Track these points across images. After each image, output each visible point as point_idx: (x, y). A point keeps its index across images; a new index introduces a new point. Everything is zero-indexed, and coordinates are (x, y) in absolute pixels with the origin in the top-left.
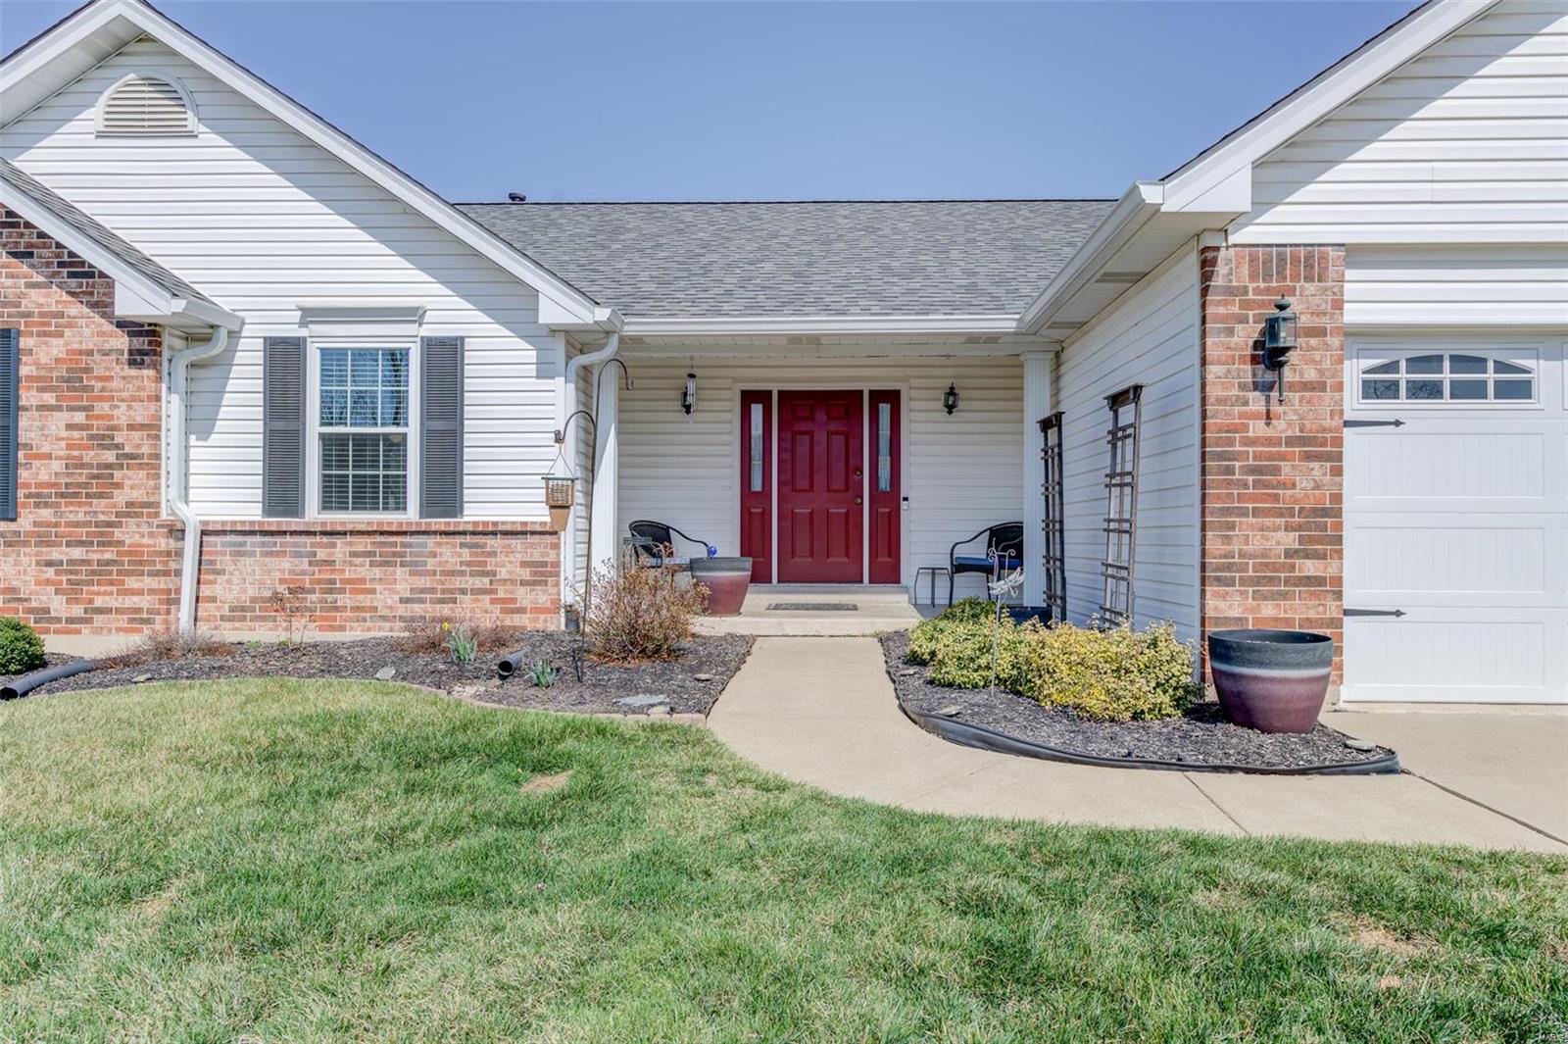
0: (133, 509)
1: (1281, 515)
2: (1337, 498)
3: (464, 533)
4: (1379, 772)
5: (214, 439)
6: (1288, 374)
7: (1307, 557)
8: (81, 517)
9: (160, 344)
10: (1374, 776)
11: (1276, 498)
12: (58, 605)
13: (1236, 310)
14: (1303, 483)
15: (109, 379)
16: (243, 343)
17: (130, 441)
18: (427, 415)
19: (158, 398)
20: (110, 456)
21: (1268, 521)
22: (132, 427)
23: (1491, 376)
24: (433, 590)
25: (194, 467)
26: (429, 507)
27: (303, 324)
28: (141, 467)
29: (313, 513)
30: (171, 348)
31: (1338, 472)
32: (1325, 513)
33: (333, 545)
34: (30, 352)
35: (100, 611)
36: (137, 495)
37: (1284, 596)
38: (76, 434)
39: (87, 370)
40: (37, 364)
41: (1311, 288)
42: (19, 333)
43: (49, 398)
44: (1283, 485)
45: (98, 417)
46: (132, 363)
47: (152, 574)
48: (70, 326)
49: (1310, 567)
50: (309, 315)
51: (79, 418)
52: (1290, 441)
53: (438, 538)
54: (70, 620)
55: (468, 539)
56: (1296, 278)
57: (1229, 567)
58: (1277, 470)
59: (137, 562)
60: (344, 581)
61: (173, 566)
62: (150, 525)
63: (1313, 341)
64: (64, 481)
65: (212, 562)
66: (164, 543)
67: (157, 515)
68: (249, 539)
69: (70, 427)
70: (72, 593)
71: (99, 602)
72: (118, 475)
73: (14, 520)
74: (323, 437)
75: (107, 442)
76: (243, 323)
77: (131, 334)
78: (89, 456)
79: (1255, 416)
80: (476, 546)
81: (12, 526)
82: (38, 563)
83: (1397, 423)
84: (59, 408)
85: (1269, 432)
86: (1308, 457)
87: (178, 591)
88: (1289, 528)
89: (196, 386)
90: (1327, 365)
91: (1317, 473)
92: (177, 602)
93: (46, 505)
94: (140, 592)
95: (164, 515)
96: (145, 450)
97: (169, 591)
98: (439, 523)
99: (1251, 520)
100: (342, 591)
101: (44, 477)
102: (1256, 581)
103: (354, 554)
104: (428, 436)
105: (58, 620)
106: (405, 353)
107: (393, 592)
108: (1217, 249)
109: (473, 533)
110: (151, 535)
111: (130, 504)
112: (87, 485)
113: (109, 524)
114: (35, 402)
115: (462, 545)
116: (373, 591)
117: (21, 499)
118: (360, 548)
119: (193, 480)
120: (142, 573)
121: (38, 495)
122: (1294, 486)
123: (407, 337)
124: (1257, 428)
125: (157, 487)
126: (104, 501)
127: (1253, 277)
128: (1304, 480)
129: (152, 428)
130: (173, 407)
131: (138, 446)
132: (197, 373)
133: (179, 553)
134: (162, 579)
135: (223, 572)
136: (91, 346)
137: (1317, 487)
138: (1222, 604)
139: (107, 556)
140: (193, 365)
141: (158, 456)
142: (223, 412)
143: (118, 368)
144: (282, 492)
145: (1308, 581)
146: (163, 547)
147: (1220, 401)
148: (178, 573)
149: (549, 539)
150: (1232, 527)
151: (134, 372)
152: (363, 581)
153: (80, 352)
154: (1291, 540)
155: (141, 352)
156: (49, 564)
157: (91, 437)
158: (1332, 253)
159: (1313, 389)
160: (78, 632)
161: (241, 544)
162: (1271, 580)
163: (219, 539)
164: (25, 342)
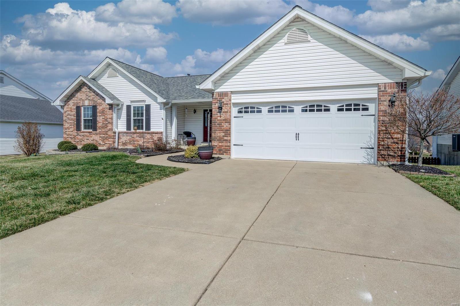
0: (110, 130)
1: (222, 131)
2: (230, 128)
3: (150, 133)
4: (205, 164)
5: (121, 120)
6: (223, 110)
7: (225, 137)
8: (104, 131)
9: (112, 107)
10: (204, 164)
11: (221, 128)
12: (101, 143)
13: (216, 101)
14: (225, 126)
15: (107, 112)
16: (124, 106)
17: (109, 120)
18: (146, 116)
19: (112, 114)
20: (107, 122)
21: (220, 131)
22: (109, 118)
23: (256, 110)
24: (146, 141)
25: (119, 124)
26: (146, 130)
27: (131, 103)
28: (110, 124)
29: (132, 130)
30: (114, 107)
31: (230, 124)
32: (228, 130)
33: (134, 135)
34: (98, 108)
35: (106, 144)
36: (110, 128)
37: (222, 142)
38: (103, 119)
39: (104, 111)
40: (99, 110)
41: (226, 98)
42: (97, 106)
43: (100, 115)
44: (222, 126)
45: (106, 117)
46: (109, 109)
47: (112, 139)
48: (103, 104)
49: (226, 138)
50: (132, 102)
51: (104, 117)
52: (223, 120)
53: (147, 134)
54: (103, 145)
55: (151, 134)
56: (224, 97)
57: (215, 138)
58: (221, 124)
59: (110, 137)
60: (136, 140)
61: (114, 137)
62: (111, 132)
63: (226, 105)
64: (102, 126)
65: (120, 137)
66: (113, 134)
67: (112, 130)
68: (124, 134)
69: (103, 118)
70: (103, 141)
71: (106, 142)
72: (108, 125)
73: (97, 131)
74: (133, 119)
75: (107, 120)
76: (124, 103)
77: (109, 105)
78: (105, 122)
79: (218, 116)
80: (152, 135)
81: (97, 132)
82: (100, 137)
83: (242, 117)
84: (101, 116)
85: (221, 119)
86: (226, 122)
87: (115, 141)
88: (223, 132)
89: (119, 112)
90: (228, 109)
91: (227, 125)
92: (115, 142)
93: (100, 129)
94: (110, 141)
95: (113, 131)
96: (111, 121)
97: (114, 141)
98: (147, 132)
99: (218, 131)
100: (135, 141)
101: (100, 125)
102: (219, 140)
103: (137, 136)
104: (146, 119)
105: (102, 145)
106: (143, 106)
107: (142, 142)
108: (214, 93)
109: (151, 133)
110: (112, 133)
111: (109, 129)
112: (104, 126)
113: (107, 132)
114: (99, 115)
115: (150, 135)
116: (139, 142)
117: (97, 128)
118: (137, 135)
119: (118, 126)
120: (110, 138)
121: (99, 128)
122: (224, 126)
123: (143, 104)
124: (219, 118)
125: (112, 127)
126: (107, 129)
127: (219, 97)
128: (225, 125)
129: (112, 118)
130: (115, 116)
131: (110, 121)
132: (119, 110)
133: (115, 136)
134: (113, 139)
135: (121, 138)
136: (105, 107)
137: (227, 127)
138: (214, 143)
139: (107, 136)
140: (117, 109)
141: (112, 122)
142: (122, 116)
143: (108, 110)
144: (129, 127)
145: (226, 140)
146: (113, 135)
147: (214, 114)
148: (115, 139)
149: (161, 134)
150: (215, 132)
151: (109, 111)
152: (138, 140)
153: (104, 108)
154: (223, 134)
155: (110, 108)
156: (101, 137)
157: (105, 120)
158: (229, 93)
159: (226, 112)
160: (104, 146)
161: (124, 135)
162: (221, 140)
163: (121, 134)
164: (98, 107)
